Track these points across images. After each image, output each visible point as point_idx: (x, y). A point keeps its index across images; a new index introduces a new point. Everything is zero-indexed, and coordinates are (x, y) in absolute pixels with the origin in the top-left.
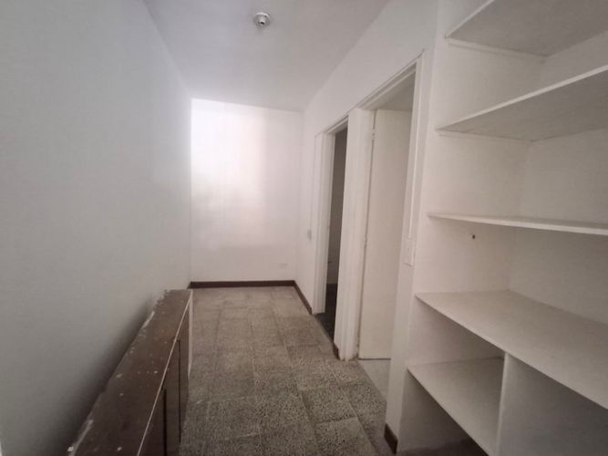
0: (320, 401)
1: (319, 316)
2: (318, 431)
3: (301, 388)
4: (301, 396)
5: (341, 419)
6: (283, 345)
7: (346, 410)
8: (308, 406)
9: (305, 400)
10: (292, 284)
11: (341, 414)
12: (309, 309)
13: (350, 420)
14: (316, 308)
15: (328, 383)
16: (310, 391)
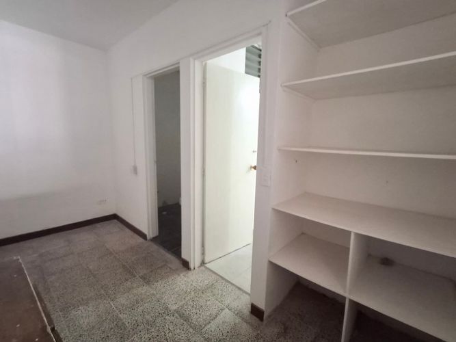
0: (194, 311)
1: (154, 240)
2: (206, 336)
3: (174, 308)
4: (176, 315)
5: (216, 316)
6: (135, 276)
7: (216, 307)
8: (186, 319)
9: (181, 316)
10: (114, 217)
11: (214, 312)
12: (143, 236)
13: (223, 313)
14: (151, 233)
15: (193, 293)
16: (182, 306)
